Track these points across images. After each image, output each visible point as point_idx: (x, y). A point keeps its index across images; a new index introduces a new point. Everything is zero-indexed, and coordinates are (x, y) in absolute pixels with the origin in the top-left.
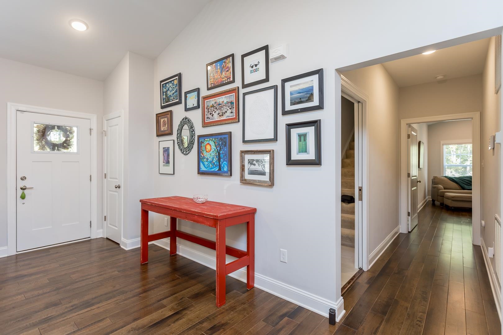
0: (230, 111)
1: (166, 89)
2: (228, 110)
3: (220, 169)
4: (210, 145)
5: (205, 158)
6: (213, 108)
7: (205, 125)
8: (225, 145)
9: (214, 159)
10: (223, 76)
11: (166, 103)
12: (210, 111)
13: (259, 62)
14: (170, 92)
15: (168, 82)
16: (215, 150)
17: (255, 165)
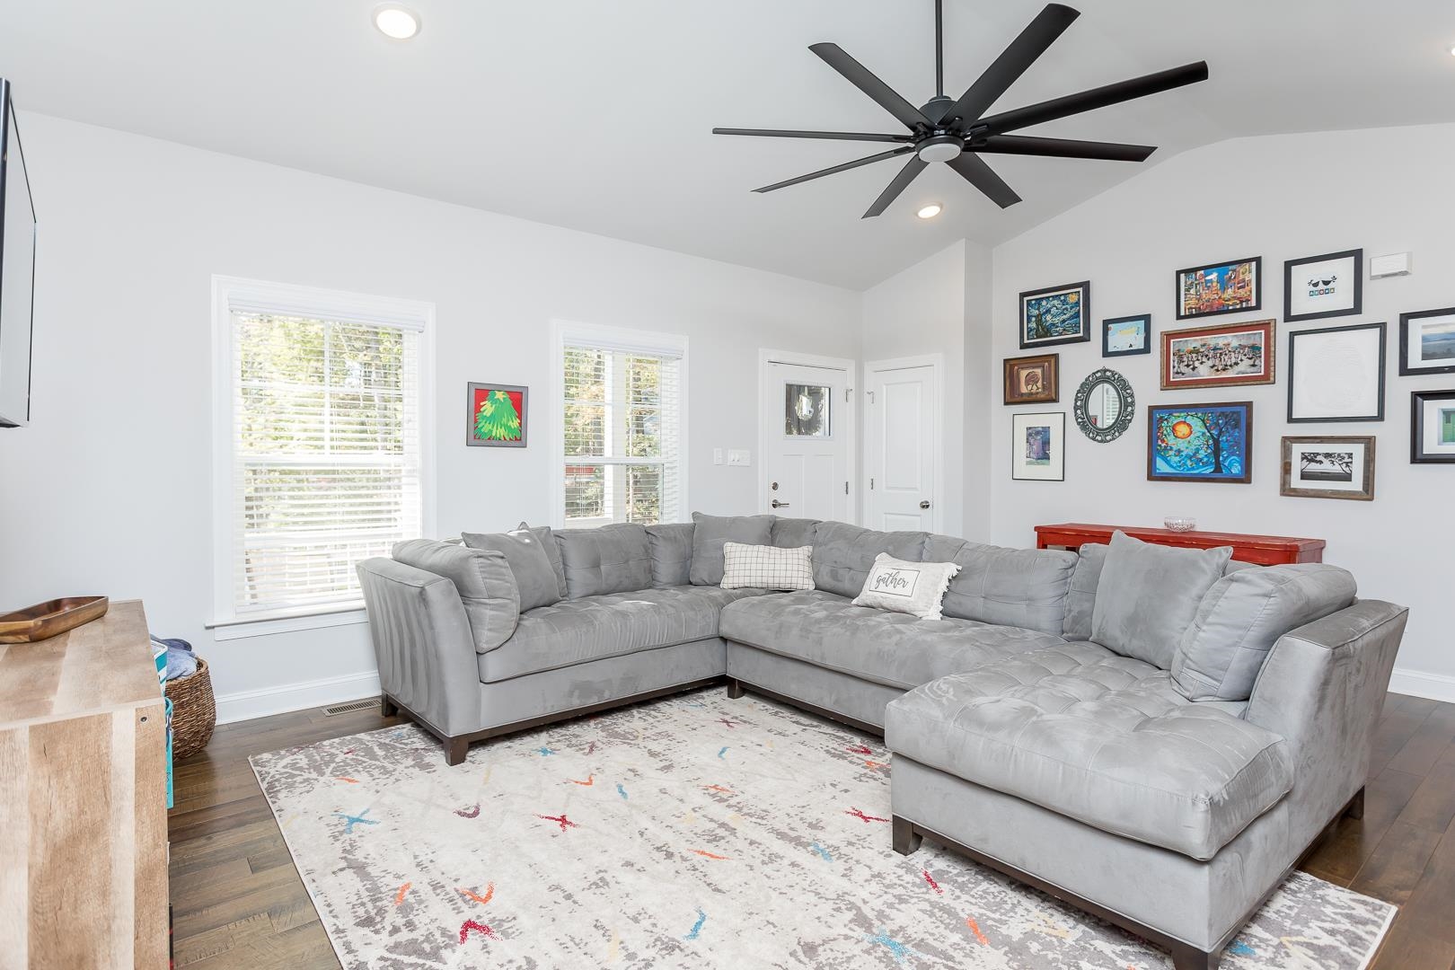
0: (1247, 362)
1: (1038, 309)
2: (1241, 360)
3: (1218, 469)
4: (1189, 425)
5: (1171, 449)
6: (1194, 355)
7: (1168, 385)
8: (1236, 426)
9: (1202, 452)
10: (1226, 296)
11: (1037, 338)
12: (1185, 359)
13: (1334, 278)
14: (1054, 316)
15: (1048, 298)
16: (1204, 434)
17: (1321, 462)
